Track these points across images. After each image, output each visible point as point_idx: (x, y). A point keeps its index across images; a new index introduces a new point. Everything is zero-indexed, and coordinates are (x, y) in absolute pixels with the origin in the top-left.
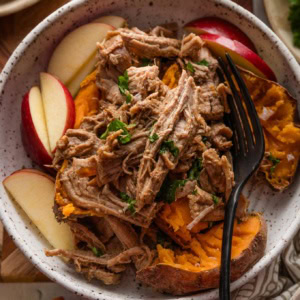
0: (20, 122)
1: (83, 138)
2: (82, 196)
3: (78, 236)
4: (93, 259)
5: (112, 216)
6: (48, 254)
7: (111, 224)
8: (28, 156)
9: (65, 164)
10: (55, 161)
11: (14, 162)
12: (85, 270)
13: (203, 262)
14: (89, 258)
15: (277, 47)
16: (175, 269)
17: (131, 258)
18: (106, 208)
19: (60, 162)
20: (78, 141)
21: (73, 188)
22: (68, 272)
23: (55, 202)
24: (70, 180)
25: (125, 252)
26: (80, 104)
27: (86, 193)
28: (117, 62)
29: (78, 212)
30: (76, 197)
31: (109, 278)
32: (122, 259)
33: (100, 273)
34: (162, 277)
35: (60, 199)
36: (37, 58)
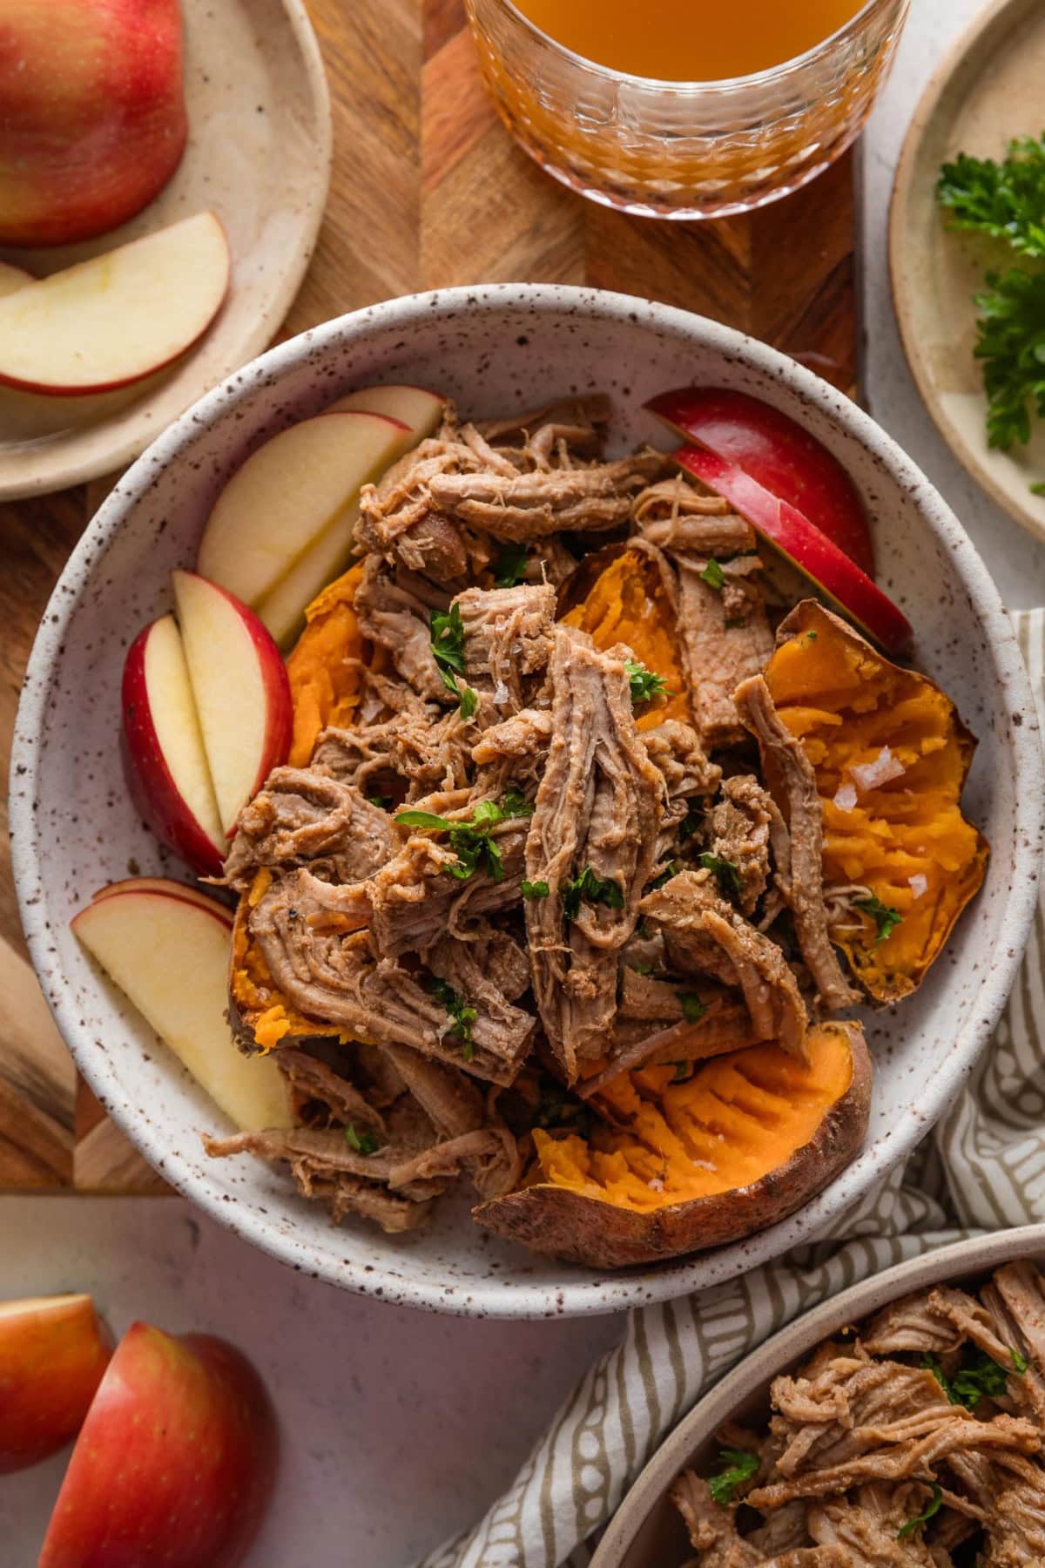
0: (117, 723)
1: (323, 801)
2: (314, 981)
3: (303, 1086)
4: (348, 1162)
5: (401, 1047)
6: (213, 1150)
7: (399, 1065)
8: (146, 827)
9: (262, 880)
10: (231, 865)
11: (103, 850)
12: (325, 1191)
13: (675, 1177)
14: (339, 1158)
15: (917, 504)
16: (585, 1200)
17: (459, 1162)
18: (388, 1025)
19: (249, 873)
20: (304, 809)
21: (288, 957)
22: (273, 1192)
23: (233, 998)
24: (278, 933)
25: (441, 1148)
26: (305, 680)
27: (325, 973)
28: (421, 563)
29: (303, 1030)
30: (296, 985)
31: (394, 1217)
32: (430, 1168)
33: (369, 1202)
34: (550, 1221)
35: (248, 990)
36: (163, 524)
